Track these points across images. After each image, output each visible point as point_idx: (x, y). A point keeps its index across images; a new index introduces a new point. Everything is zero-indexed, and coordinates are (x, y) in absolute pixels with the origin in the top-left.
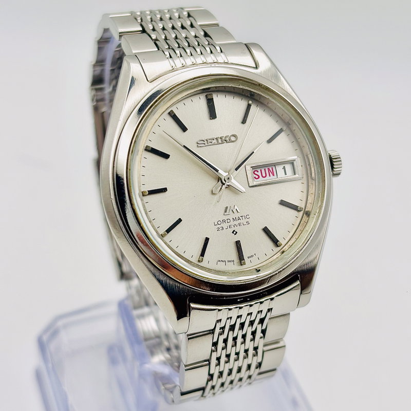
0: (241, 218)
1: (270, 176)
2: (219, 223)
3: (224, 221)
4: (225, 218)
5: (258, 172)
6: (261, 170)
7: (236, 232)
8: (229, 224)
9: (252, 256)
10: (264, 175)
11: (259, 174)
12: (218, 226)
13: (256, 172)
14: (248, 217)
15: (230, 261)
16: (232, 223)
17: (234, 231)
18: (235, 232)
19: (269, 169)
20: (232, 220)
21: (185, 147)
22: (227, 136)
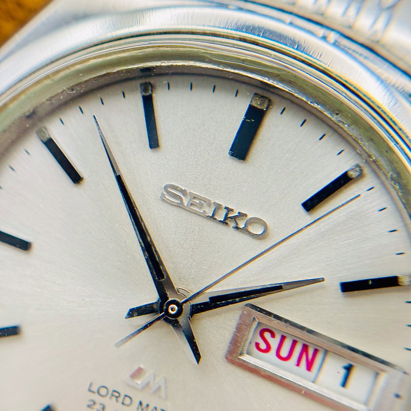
1: (298, 364)
2: (103, 391)
3: (116, 394)
4: (124, 390)
6: (283, 339)
8: (125, 409)
10: (284, 353)
11: (274, 343)
12: (96, 397)
13: (267, 335)
19: (305, 348)
20: (136, 403)
21: (119, 179)
22: (241, 215)
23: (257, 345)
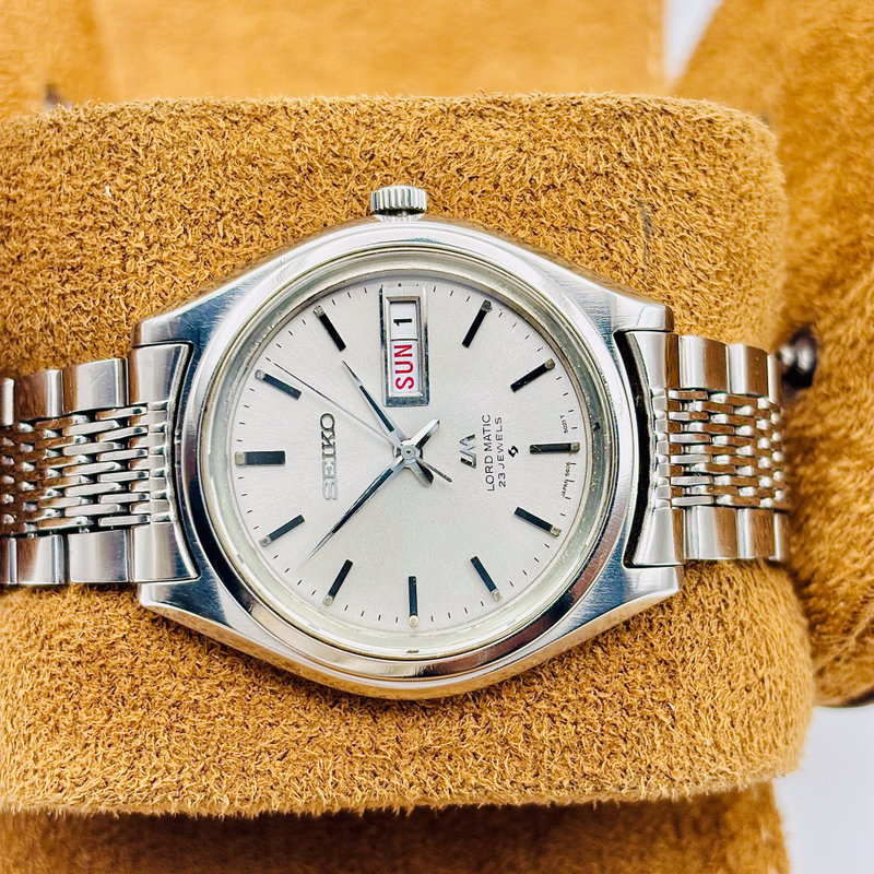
0: (487, 434)
1: (410, 355)
2: (490, 480)
3: (488, 470)
4: (482, 465)
5: (399, 379)
6: (397, 372)
7: (514, 448)
8: (495, 459)
9: (564, 423)
10: (407, 367)
11: (403, 377)
12: (496, 483)
13: (400, 384)
14: (486, 419)
15: (568, 471)
16: (494, 453)
17: (510, 452)
18: (513, 451)
19: (397, 355)
20: (487, 453)
21: (335, 531)
22: (323, 436)
23: (410, 387)
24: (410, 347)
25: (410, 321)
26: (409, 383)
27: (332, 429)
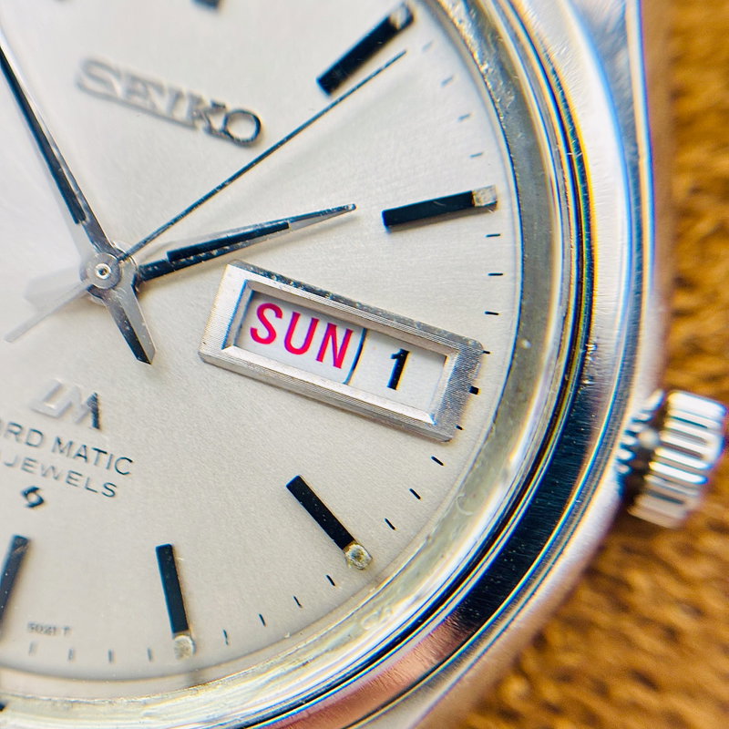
0: (92, 455)
1: (320, 357)
3: (15, 429)
4: (29, 422)
6: (295, 317)
7: (41, 501)
8: (32, 452)
9: (50, 630)
10: (297, 342)
11: (281, 326)
13: (269, 314)
14: (123, 466)
16: (45, 455)
17: (34, 490)
18: (33, 499)
19: (331, 330)
20: (51, 442)
22: (218, 108)
24: (338, 362)
25: (393, 384)
26: (263, 333)
27: (225, 134)
